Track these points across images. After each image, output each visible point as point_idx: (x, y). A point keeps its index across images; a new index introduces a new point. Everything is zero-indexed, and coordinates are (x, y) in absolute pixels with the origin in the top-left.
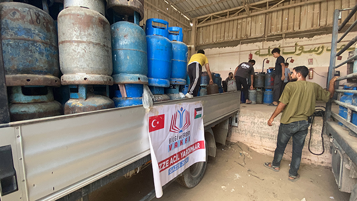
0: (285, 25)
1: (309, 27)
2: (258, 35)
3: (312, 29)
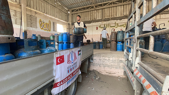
0: (110, 14)
1: (120, 16)
2: (100, 18)
3: (121, 16)
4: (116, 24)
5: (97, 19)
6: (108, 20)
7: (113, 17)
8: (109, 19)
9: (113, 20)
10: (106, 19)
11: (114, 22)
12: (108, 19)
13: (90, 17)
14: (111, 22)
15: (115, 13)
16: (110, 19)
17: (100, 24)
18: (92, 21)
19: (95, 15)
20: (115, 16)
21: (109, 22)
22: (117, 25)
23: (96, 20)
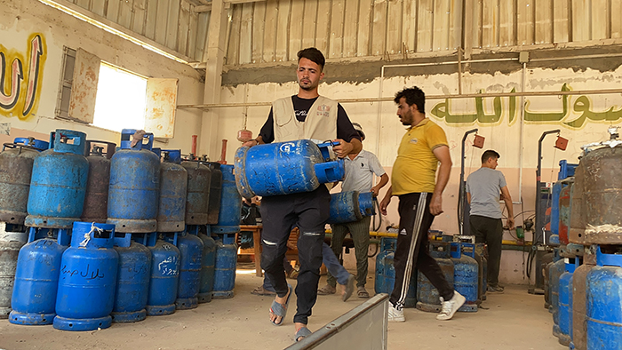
0: (525, 26)
2: (442, 48)
3: (609, 42)
4: (572, 99)
5: (424, 50)
6: (505, 67)
7: (543, 43)
8: (517, 55)
9: (544, 65)
10: (491, 55)
11: (551, 82)
12: (507, 54)
13: (363, 37)
14: (534, 84)
15: (561, 20)
16: (524, 58)
17: (445, 89)
18: (381, 62)
19: (409, 24)
20: (562, 40)
21: (515, 76)
22: (576, 108)
23: (413, 56)
